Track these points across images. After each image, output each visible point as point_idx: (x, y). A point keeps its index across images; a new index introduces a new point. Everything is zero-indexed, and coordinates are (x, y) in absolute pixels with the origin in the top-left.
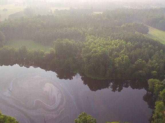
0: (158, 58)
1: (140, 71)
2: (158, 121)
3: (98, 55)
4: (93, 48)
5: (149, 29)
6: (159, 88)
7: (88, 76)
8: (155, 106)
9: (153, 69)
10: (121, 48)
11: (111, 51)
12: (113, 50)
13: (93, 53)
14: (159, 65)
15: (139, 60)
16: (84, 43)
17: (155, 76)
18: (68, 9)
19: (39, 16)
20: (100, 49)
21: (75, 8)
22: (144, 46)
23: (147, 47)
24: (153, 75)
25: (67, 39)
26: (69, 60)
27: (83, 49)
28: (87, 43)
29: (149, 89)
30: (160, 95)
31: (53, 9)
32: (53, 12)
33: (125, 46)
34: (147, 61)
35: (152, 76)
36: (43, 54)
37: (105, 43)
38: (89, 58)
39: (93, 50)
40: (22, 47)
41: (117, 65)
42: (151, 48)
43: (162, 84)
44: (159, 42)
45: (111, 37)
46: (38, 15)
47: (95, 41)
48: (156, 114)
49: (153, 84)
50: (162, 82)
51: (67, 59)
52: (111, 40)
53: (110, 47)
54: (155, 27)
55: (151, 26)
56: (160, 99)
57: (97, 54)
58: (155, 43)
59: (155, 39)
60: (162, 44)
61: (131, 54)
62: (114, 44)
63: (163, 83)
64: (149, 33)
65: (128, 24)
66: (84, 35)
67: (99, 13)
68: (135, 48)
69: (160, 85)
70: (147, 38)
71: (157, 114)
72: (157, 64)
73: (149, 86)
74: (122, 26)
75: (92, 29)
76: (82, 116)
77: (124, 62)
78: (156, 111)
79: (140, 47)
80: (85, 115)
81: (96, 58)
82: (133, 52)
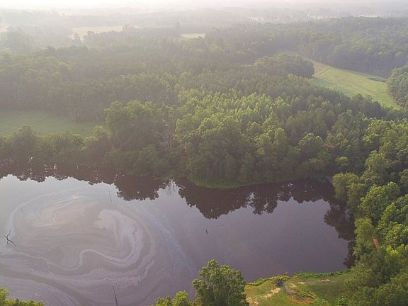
0: (346, 127)
1: (314, 161)
2: (367, 257)
3: (216, 131)
4: (202, 117)
5: (314, 67)
6: (358, 191)
7: (197, 184)
8: (356, 228)
9: (338, 152)
10: (264, 113)
11: (243, 122)
12: (245, 119)
13: (204, 129)
14: (349, 143)
15: (308, 136)
16: (179, 109)
17: (345, 166)
18: (119, 29)
19: (51, 50)
20: (219, 118)
21: (136, 27)
22: (313, 105)
23: (319, 105)
24: (339, 165)
25: (135, 102)
26: (149, 151)
27: (179, 122)
28: (185, 107)
29: (336, 196)
30: (363, 206)
31: (82, 32)
32: (82, 39)
33: (271, 108)
34: (324, 137)
35: (339, 168)
36: (79, 142)
37: (225, 104)
38: (196, 141)
39: (203, 121)
40: (21, 130)
41: (261, 152)
42: (327, 109)
43: (363, 182)
44: (342, 93)
45: (238, 90)
46: (48, 47)
47: (203, 102)
48: (359, 245)
49: (344, 183)
50: (362, 178)
51: (144, 149)
52: (239, 97)
53: (239, 112)
54: (325, 62)
55: (318, 61)
56: (362, 214)
57: (214, 129)
58: (333, 97)
59: (332, 88)
60: (348, 99)
61: (287, 124)
62: (248, 104)
63: (363, 180)
64: (316, 75)
65: (270, 58)
66: (173, 89)
67: (197, 36)
68: (294, 111)
69: (359, 184)
70: (316, 87)
71: (362, 245)
72: (345, 141)
73: (336, 189)
74: (256, 64)
75: (190, 74)
76: (210, 269)
77: (276, 142)
78: (359, 240)
79: (304, 107)
80: (215, 265)
81: (213, 139)
82: (290, 120)
